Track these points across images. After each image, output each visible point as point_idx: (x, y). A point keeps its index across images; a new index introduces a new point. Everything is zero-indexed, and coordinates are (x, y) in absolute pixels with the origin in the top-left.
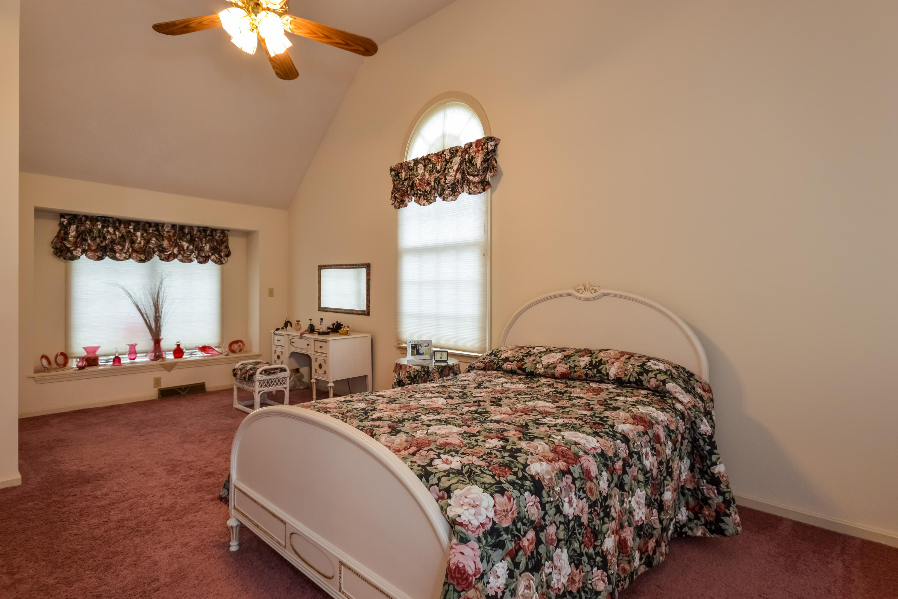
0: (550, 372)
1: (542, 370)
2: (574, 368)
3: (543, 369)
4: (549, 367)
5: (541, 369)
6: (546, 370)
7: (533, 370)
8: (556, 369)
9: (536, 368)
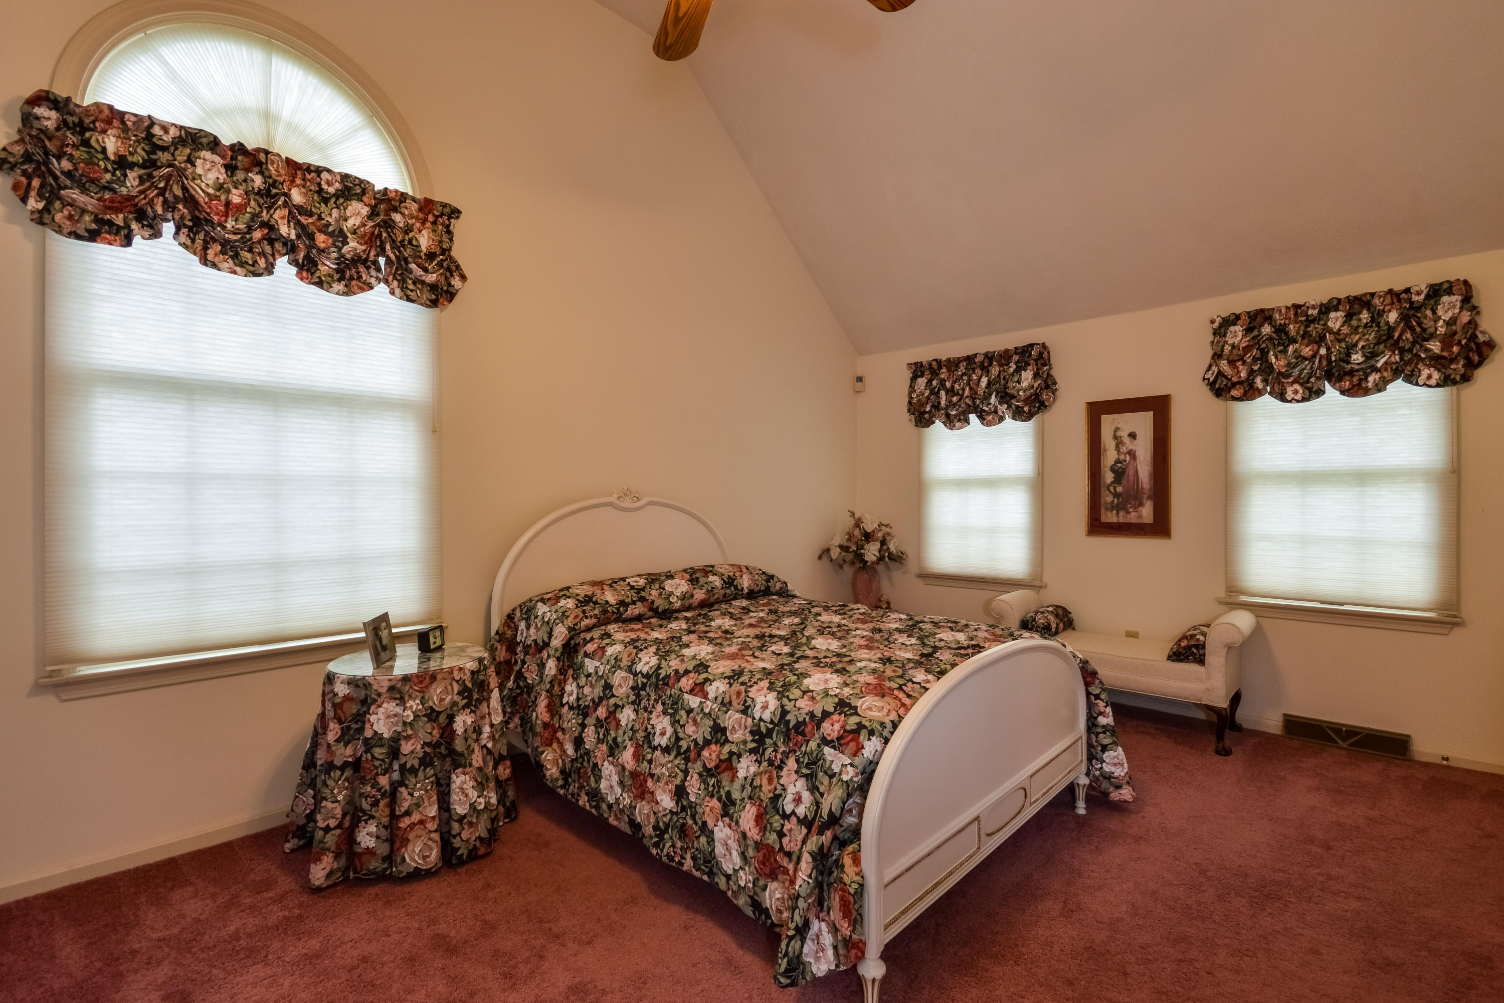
0: (687, 603)
1: (679, 604)
2: (712, 591)
3: (679, 601)
4: (685, 597)
5: (677, 603)
6: (683, 602)
7: (667, 607)
8: (695, 597)
9: (671, 603)
